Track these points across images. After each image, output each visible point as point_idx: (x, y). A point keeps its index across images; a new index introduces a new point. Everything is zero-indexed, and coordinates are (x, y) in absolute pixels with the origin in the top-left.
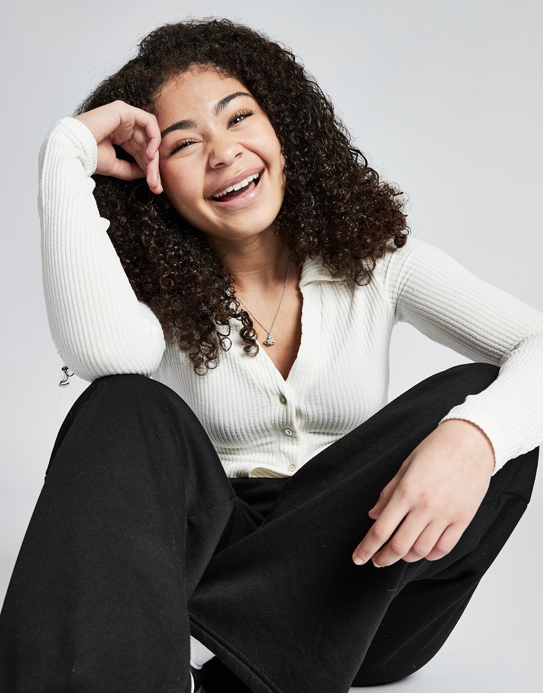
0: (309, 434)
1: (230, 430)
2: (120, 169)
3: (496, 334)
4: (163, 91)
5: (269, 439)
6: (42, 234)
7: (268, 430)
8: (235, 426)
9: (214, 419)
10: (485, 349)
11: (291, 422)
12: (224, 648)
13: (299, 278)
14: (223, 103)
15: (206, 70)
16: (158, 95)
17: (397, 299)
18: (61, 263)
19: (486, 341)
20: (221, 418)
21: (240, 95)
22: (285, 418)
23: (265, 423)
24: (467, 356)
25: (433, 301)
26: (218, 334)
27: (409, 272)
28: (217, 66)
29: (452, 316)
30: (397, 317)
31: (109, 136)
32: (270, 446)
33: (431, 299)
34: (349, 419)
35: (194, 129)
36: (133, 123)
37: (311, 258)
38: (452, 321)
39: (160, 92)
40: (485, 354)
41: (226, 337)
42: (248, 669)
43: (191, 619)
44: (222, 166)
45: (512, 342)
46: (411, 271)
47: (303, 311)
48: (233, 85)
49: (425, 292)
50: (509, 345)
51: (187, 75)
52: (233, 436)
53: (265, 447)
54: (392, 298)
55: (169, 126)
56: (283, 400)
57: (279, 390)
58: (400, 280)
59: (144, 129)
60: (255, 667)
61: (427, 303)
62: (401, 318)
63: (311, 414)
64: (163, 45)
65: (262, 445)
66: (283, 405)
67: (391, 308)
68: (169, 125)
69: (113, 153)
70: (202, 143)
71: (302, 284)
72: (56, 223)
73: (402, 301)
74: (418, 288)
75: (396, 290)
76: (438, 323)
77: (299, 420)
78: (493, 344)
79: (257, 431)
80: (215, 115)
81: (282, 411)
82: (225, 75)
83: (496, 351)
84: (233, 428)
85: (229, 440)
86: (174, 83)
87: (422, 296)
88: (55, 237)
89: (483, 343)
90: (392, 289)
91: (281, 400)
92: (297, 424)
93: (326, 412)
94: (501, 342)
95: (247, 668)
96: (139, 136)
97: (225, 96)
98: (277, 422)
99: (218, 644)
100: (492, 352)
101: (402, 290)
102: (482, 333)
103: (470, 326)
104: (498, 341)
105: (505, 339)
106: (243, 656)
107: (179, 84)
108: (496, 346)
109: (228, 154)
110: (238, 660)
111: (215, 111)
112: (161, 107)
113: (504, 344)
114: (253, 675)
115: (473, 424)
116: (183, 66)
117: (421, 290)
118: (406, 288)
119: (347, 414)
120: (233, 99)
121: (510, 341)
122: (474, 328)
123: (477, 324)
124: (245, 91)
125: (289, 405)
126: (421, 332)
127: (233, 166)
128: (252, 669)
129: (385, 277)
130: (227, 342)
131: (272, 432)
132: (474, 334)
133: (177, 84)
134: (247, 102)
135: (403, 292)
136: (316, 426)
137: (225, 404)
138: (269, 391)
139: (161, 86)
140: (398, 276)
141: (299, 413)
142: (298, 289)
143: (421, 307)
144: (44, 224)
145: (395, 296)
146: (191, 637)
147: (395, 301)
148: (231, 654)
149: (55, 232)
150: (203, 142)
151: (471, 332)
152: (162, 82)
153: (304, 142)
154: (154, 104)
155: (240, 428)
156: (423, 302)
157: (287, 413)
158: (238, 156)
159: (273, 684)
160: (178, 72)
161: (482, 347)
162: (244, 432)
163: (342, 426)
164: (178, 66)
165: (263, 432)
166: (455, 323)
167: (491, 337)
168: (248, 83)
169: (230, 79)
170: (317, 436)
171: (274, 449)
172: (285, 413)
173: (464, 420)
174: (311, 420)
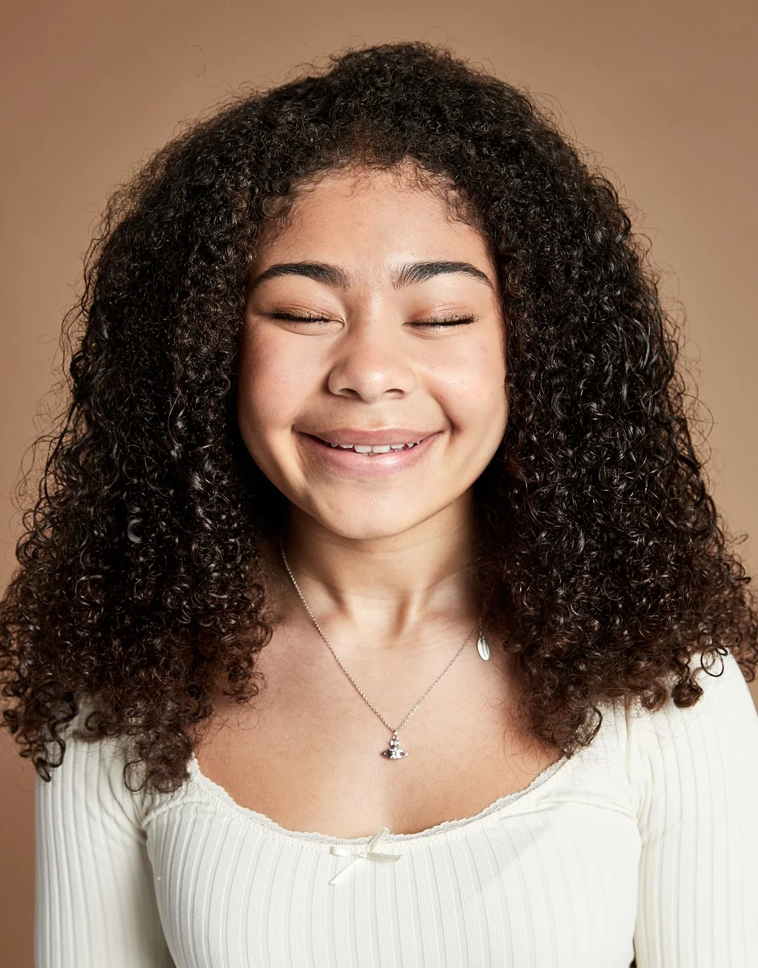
4: (321, 185)
14: (421, 270)
15: (427, 186)
16: (309, 187)
21: (466, 270)
28: (454, 188)
35: (340, 290)
44: (354, 395)
51: (382, 179)
55: (296, 260)
64: (373, 90)
70: (340, 326)
80: (393, 284)
82: (459, 216)
86: (350, 181)
97: (434, 258)
107: (359, 187)
111: (397, 276)
120: (447, 274)
127: (373, 407)
139: (324, 172)
150: (343, 324)
152: (329, 164)
154: (292, 200)
158: (393, 394)
164: (377, 151)
169: (466, 227)
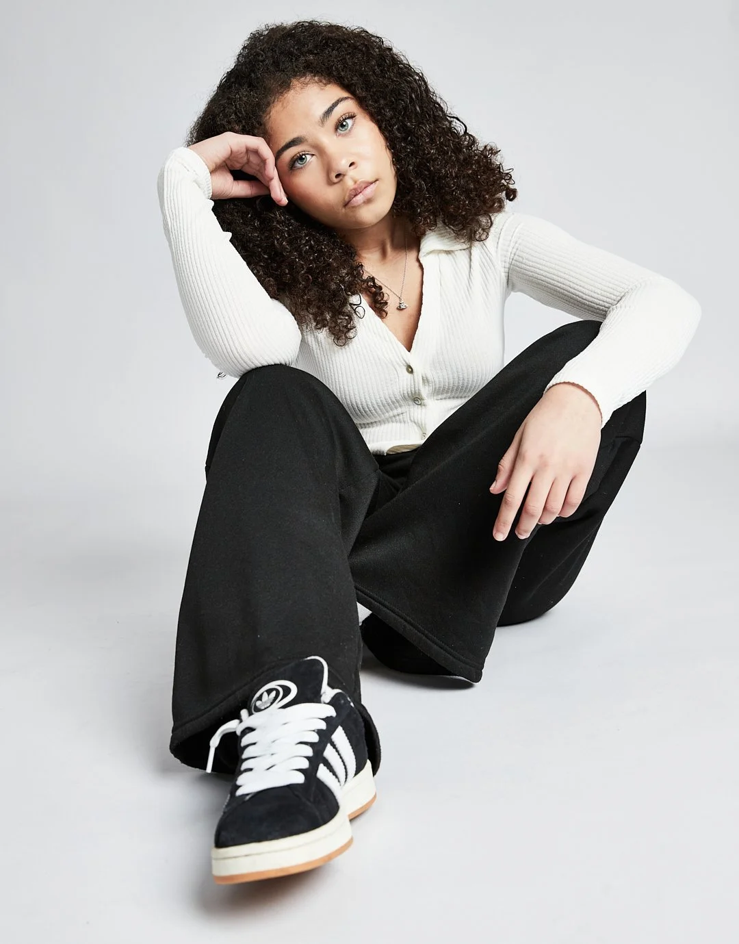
0: (436, 401)
1: (362, 407)
2: (240, 189)
3: (599, 292)
5: (399, 410)
6: (172, 253)
7: (398, 401)
8: (366, 402)
9: (346, 398)
10: (592, 307)
11: (419, 390)
12: (378, 604)
13: (419, 251)
17: (509, 269)
18: (193, 274)
19: (591, 299)
20: (353, 397)
22: (413, 386)
23: (394, 395)
24: (574, 315)
25: (541, 267)
26: (351, 304)
27: (519, 242)
29: (560, 279)
30: (510, 287)
31: (224, 162)
32: (401, 416)
33: (539, 266)
34: (473, 381)
36: (244, 150)
37: (430, 230)
38: (559, 285)
39: (270, 113)
40: (592, 312)
41: (358, 305)
42: (403, 621)
43: (356, 588)
45: (615, 297)
46: (520, 241)
47: (424, 280)
48: (334, 92)
49: (534, 259)
50: (613, 301)
52: (365, 412)
53: (397, 417)
54: (505, 267)
56: (410, 370)
57: (405, 361)
58: (510, 250)
59: (256, 152)
60: (408, 618)
61: (536, 270)
62: (513, 289)
63: (437, 380)
65: (394, 416)
66: (410, 375)
67: (504, 276)
68: (283, 143)
69: (230, 178)
71: (421, 254)
72: (183, 241)
73: (513, 270)
74: (528, 256)
75: (508, 260)
76: (547, 287)
77: (427, 387)
78: (598, 302)
79: (388, 404)
81: (409, 380)
83: (601, 308)
84: (365, 404)
85: (364, 416)
87: (531, 263)
88: (184, 252)
89: (589, 301)
90: (504, 259)
91: (408, 370)
92: (425, 392)
93: (451, 376)
94: (605, 299)
95: (400, 620)
96: (253, 159)
98: (405, 392)
99: (373, 601)
100: (598, 309)
101: (513, 259)
102: (587, 292)
103: (577, 287)
104: (601, 298)
105: (609, 295)
106: (397, 610)
108: (601, 302)
109: (342, 164)
110: (393, 614)
112: (272, 128)
113: (608, 300)
114: (407, 625)
115: (573, 384)
116: (286, 86)
117: (530, 258)
118: (516, 257)
119: (471, 377)
121: (613, 297)
122: (580, 288)
123: (583, 284)
124: (345, 94)
125: (415, 373)
126: (534, 298)
128: (406, 621)
129: (497, 248)
130: (359, 310)
131: (402, 403)
132: (581, 294)
133: (283, 104)
134: (349, 106)
135: (513, 262)
136: (443, 392)
137: (355, 383)
138: (395, 363)
140: (509, 246)
141: (425, 380)
142: (418, 260)
143: (531, 274)
144: (173, 243)
145: (507, 265)
146: (358, 604)
147: (507, 270)
148: (385, 609)
149: (184, 248)
151: (578, 293)
153: (407, 132)
155: (372, 402)
156: (533, 269)
157: (414, 382)
159: (426, 632)
160: (282, 93)
161: (588, 306)
162: (376, 406)
163: (466, 388)
165: (393, 404)
166: (562, 286)
167: (596, 295)
168: (347, 87)
170: (443, 401)
171: (406, 419)
172: (413, 382)
173: (564, 383)
174: (437, 386)
